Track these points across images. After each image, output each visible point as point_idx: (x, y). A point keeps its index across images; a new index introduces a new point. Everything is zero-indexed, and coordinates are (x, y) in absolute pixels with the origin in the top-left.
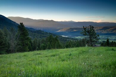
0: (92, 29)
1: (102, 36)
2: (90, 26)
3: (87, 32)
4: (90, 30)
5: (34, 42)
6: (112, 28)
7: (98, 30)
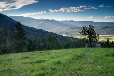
0: (92, 29)
1: (102, 36)
2: (89, 25)
3: (86, 31)
4: (89, 29)
5: (34, 41)
6: (112, 28)
7: (98, 30)
